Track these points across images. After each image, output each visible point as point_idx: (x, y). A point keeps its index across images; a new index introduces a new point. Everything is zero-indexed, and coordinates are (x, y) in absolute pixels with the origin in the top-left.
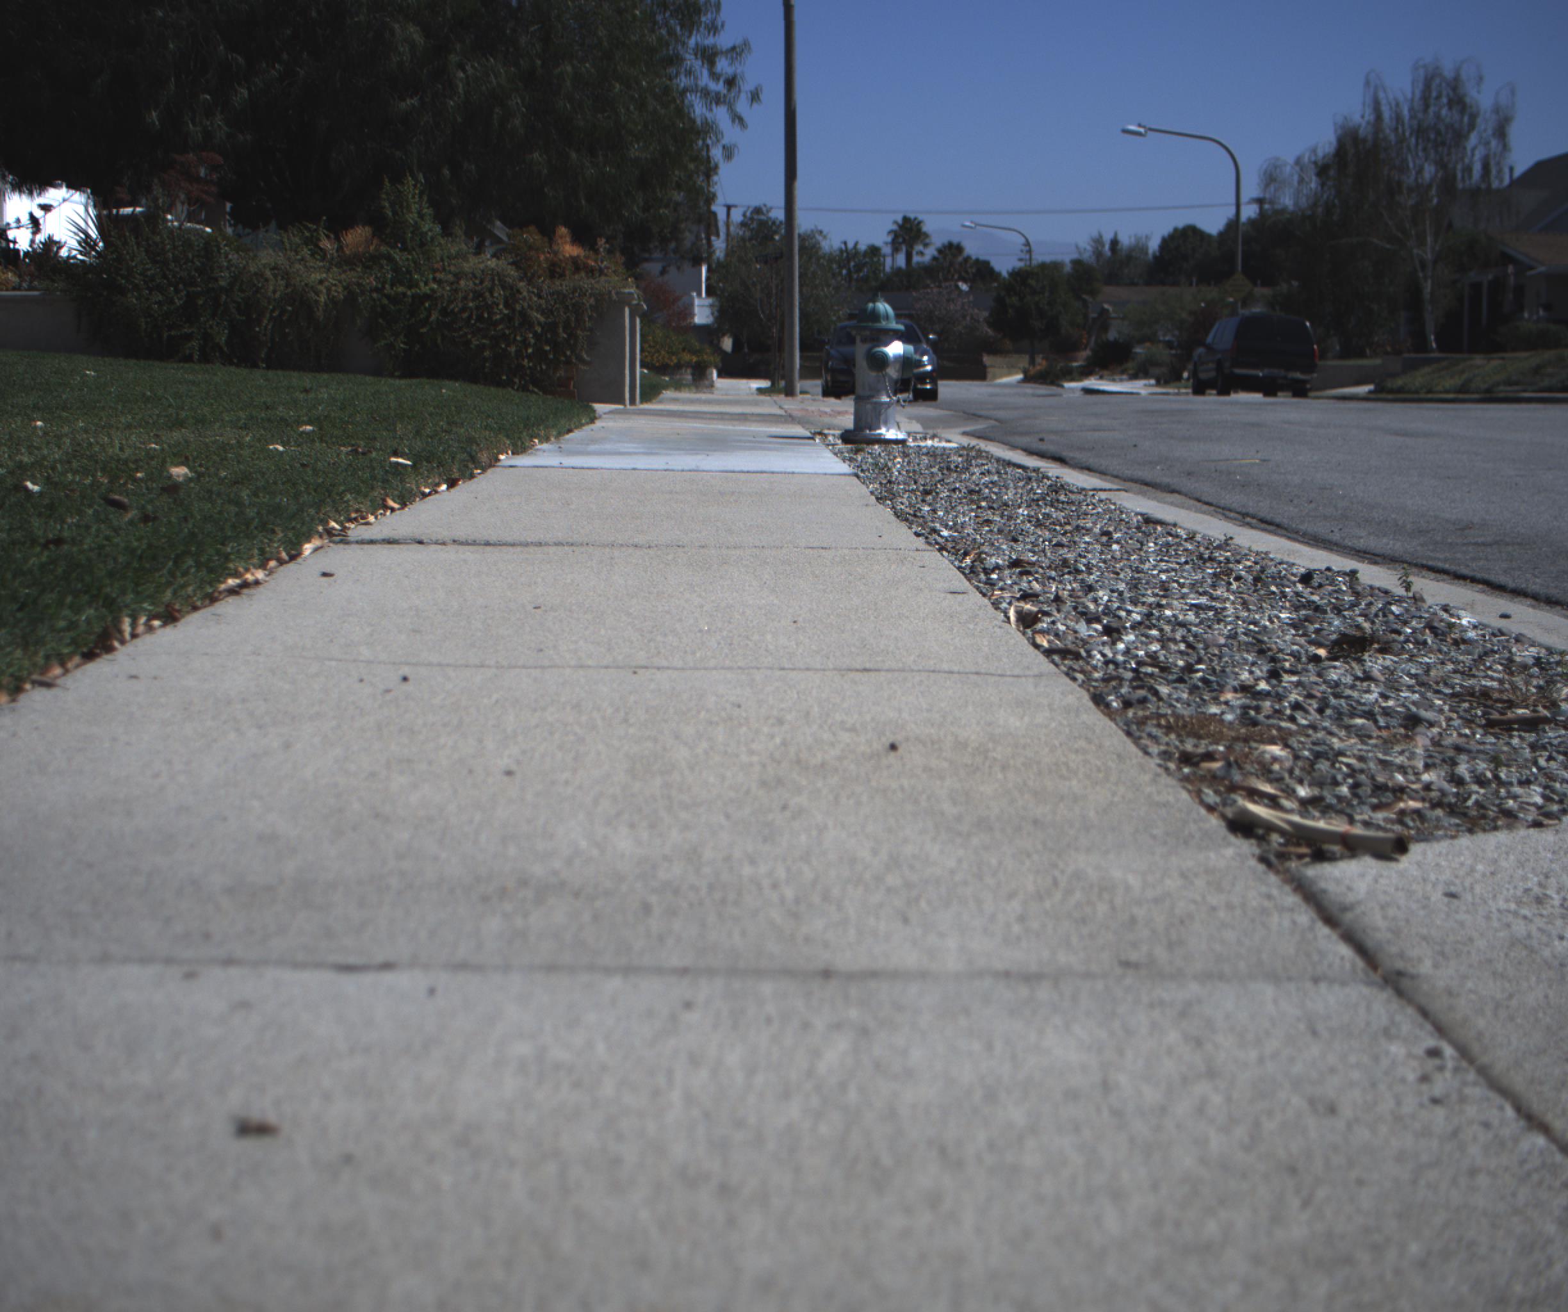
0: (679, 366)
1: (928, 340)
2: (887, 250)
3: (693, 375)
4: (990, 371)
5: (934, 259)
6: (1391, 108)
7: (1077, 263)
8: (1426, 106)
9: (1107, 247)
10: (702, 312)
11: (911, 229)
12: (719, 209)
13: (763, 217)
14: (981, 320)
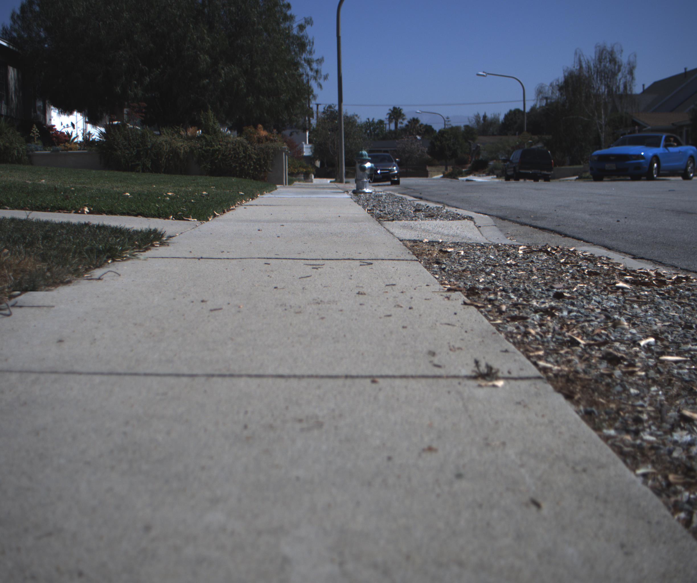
0: (298, 173)
1: (396, 161)
2: (387, 122)
3: (304, 177)
4: (430, 173)
5: (407, 126)
6: (586, 63)
7: (466, 127)
8: (600, 62)
9: (482, 119)
10: (307, 150)
11: (397, 113)
12: (313, 106)
13: (332, 109)
14: (425, 152)
